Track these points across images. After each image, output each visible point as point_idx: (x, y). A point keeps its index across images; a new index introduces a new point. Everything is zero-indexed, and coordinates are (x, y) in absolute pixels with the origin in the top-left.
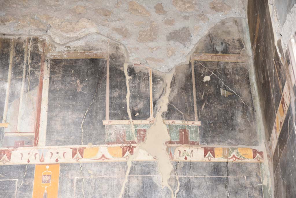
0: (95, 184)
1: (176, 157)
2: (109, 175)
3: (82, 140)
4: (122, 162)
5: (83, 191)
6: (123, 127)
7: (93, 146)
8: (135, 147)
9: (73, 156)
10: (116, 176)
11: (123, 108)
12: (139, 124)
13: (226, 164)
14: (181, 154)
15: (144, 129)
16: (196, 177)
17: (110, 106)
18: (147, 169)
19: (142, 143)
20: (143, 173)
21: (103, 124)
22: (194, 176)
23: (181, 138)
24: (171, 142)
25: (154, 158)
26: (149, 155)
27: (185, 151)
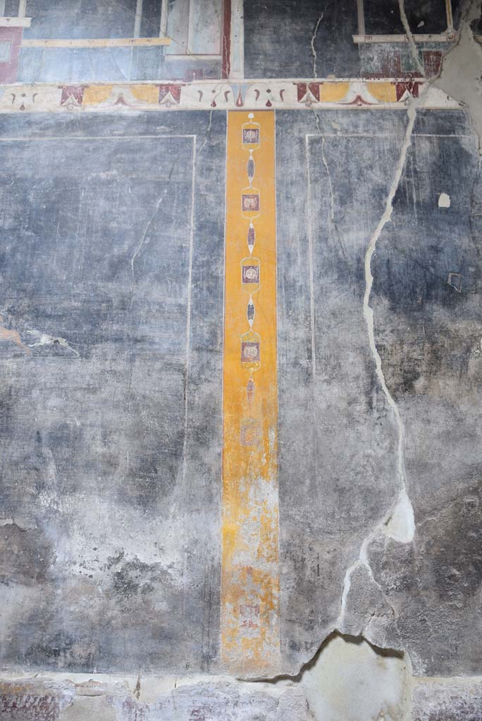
0: (346, 147)
2: (374, 133)
3: (315, 69)
4: (397, 110)
5: (324, 159)
6: (393, 47)
7: (337, 80)
8: (421, 83)
9: (300, 97)
10: (387, 134)
11: (392, 12)
12: (427, 43)
15: (438, 50)
17: (365, 10)
18: (448, 124)
19: (434, 77)
20: (440, 130)
21: (355, 42)
25: (460, 104)
26: (450, 98)
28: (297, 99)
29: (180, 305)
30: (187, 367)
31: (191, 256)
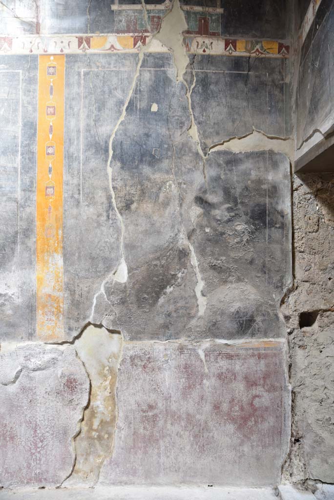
0: (103, 77)
1: (194, 49)
2: (119, 68)
3: (88, 28)
4: (133, 54)
5: (91, 84)
6: (134, 13)
7: (101, 35)
8: (148, 37)
9: (79, 46)
10: (126, 69)
12: (153, 10)
13: (248, 59)
14: (199, 46)
15: (159, 15)
16: (214, 72)
18: (161, 62)
19: (156, 32)
20: (156, 66)
21: (112, 9)
22: (212, 71)
23: (200, 28)
24: (188, 32)
25: (168, 50)
26: (163, 46)
27: (204, 42)
28: (77, 47)
29: (14, 168)
30: (19, 199)
31: (20, 141)
